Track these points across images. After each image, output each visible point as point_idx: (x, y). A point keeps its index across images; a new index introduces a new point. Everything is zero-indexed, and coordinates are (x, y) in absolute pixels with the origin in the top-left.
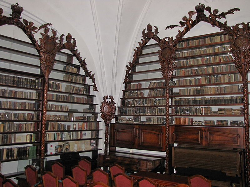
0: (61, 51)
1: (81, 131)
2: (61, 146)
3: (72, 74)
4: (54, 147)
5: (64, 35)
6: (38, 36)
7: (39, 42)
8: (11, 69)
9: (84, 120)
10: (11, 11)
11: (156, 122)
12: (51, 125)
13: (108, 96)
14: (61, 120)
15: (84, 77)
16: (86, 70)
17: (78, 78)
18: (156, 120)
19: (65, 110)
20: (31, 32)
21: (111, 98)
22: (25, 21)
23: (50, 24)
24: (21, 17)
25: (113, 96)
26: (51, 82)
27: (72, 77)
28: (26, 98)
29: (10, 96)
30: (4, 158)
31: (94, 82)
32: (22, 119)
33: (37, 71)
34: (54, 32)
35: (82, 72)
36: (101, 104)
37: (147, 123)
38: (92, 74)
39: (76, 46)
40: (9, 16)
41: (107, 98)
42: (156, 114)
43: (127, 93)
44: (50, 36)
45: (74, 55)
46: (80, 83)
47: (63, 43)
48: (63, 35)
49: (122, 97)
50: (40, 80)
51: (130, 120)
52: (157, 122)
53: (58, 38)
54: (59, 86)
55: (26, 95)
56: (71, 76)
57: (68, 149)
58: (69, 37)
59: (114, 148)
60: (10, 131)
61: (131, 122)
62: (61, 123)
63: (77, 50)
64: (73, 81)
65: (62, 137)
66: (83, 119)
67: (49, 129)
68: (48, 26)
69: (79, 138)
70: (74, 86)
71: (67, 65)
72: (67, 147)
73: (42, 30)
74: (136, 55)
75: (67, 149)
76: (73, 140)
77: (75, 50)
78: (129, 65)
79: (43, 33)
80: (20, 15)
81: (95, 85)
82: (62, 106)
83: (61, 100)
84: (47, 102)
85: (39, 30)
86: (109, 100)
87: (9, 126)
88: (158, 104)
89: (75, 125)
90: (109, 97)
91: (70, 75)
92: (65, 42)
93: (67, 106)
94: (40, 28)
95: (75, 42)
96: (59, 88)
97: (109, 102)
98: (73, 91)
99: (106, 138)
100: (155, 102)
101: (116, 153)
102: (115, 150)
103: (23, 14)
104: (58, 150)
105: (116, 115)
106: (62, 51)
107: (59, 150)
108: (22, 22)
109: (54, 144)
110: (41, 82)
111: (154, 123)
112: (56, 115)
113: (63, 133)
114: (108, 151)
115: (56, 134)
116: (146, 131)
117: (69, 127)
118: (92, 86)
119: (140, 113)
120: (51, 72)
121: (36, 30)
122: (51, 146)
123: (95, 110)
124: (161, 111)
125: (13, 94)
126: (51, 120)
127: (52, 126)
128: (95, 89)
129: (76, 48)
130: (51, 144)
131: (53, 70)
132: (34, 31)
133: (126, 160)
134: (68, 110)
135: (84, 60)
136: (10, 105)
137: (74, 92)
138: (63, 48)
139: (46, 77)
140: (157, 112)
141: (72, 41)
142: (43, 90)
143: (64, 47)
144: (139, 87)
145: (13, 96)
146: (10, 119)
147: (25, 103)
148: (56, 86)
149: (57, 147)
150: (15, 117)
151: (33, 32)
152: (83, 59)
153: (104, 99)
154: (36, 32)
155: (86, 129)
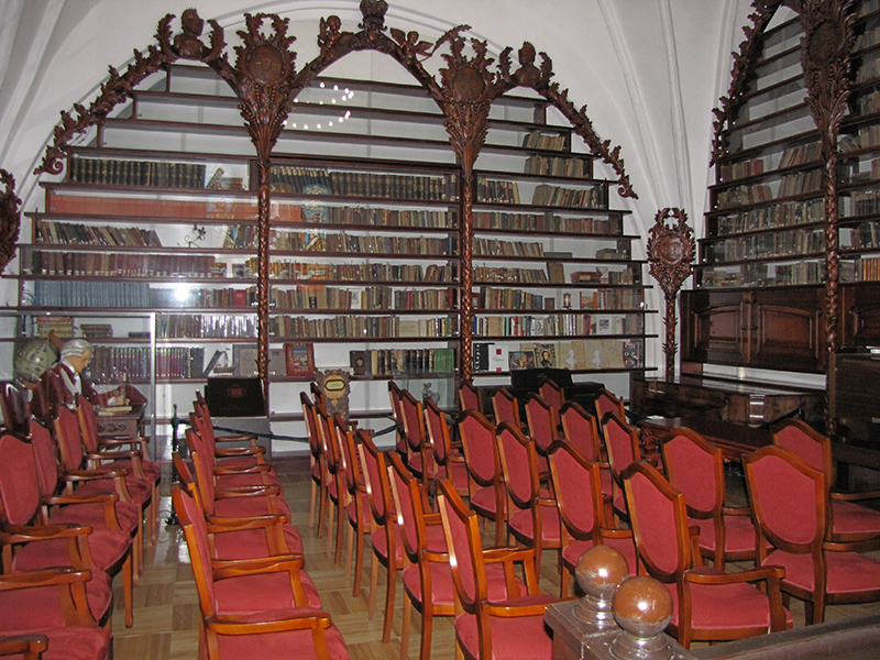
0: (505, 94)
1: (587, 313)
2: (529, 354)
3: (549, 154)
4: (505, 355)
5: (511, 49)
6: (434, 65)
7: (439, 80)
8: (372, 157)
9: (593, 282)
10: (359, 17)
11: (805, 278)
12: (491, 296)
13: (669, 210)
14: (522, 281)
15: (587, 160)
16: (590, 137)
17: (570, 163)
18: (805, 271)
19: (531, 255)
20: (415, 58)
21: (680, 215)
22: (397, 33)
23: (467, 27)
24: (385, 25)
25: (685, 207)
26: (485, 181)
27: (549, 162)
28: (421, 226)
29: (378, 224)
30: (374, 372)
31: (620, 171)
32: (412, 280)
33: (447, 156)
34: (480, 47)
35: (579, 145)
36: (650, 236)
37: (780, 284)
38: (611, 148)
39: (553, 74)
40: (356, 30)
41: (667, 216)
42: (805, 252)
43: (723, 196)
44: (469, 59)
45: (550, 101)
46: (577, 176)
47: (512, 72)
48: (509, 49)
49: (708, 211)
50: (453, 178)
51: (733, 279)
52: (808, 279)
53: (492, 60)
54: (511, 191)
55: (421, 219)
56: (545, 160)
57: (547, 361)
58: (528, 52)
59: (699, 365)
60: (384, 309)
61: (736, 284)
62: (524, 289)
63: (556, 85)
64: (553, 174)
65: (528, 330)
66: (592, 280)
67: (487, 307)
68: (461, 34)
69: (581, 333)
70: (557, 189)
71: (532, 130)
72: (546, 358)
73: (446, 48)
74: (737, 72)
75: (545, 362)
76: (562, 337)
77: (550, 84)
78: (720, 106)
79: (450, 53)
80: (383, 20)
81: (624, 180)
82: (520, 243)
83: (520, 226)
84: (471, 235)
85: (436, 48)
86: (671, 222)
87: (381, 296)
88: (808, 220)
89: (569, 296)
90: (671, 213)
91: (543, 156)
92: (515, 66)
93: (537, 244)
94: (440, 42)
95: (548, 63)
96: (511, 196)
97: (671, 228)
98: (554, 201)
99: (670, 335)
100: (799, 213)
101: (704, 381)
102: (702, 372)
103: (389, 15)
104: (519, 364)
105: (694, 266)
106: (510, 93)
107: (521, 364)
108: (390, 36)
109: (506, 346)
110: (456, 184)
111: (800, 283)
112: (505, 270)
113: (530, 319)
114: (677, 374)
115: (510, 319)
116: (774, 308)
117: (550, 301)
118: (615, 182)
119: (757, 253)
120: (480, 154)
121: (427, 51)
122: (499, 352)
123: (629, 253)
124: (820, 242)
125: (385, 219)
126: (491, 281)
127: (496, 298)
128: (628, 192)
129: (552, 80)
130: (499, 345)
131: (483, 149)
132: (422, 53)
133: (698, 397)
134: (542, 256)
135: (584, 108)
136: (380, 246)
137: (557, 204)
138: (510, 86)
139: (466, 169)
140: (805, 245)
141: (538, 62)
142: (461, 203)
143: (515, 81)
144: (752, 170)
145: (385, 224)
146: (382, 280)
147: (418, 239)
148: (502, 191)
149: (517, 356)
150: (395, 275)
151: (419, 57)
152: (578, 107)
153: (657, 219)
154: (430, 55)
155: (603, 308)
